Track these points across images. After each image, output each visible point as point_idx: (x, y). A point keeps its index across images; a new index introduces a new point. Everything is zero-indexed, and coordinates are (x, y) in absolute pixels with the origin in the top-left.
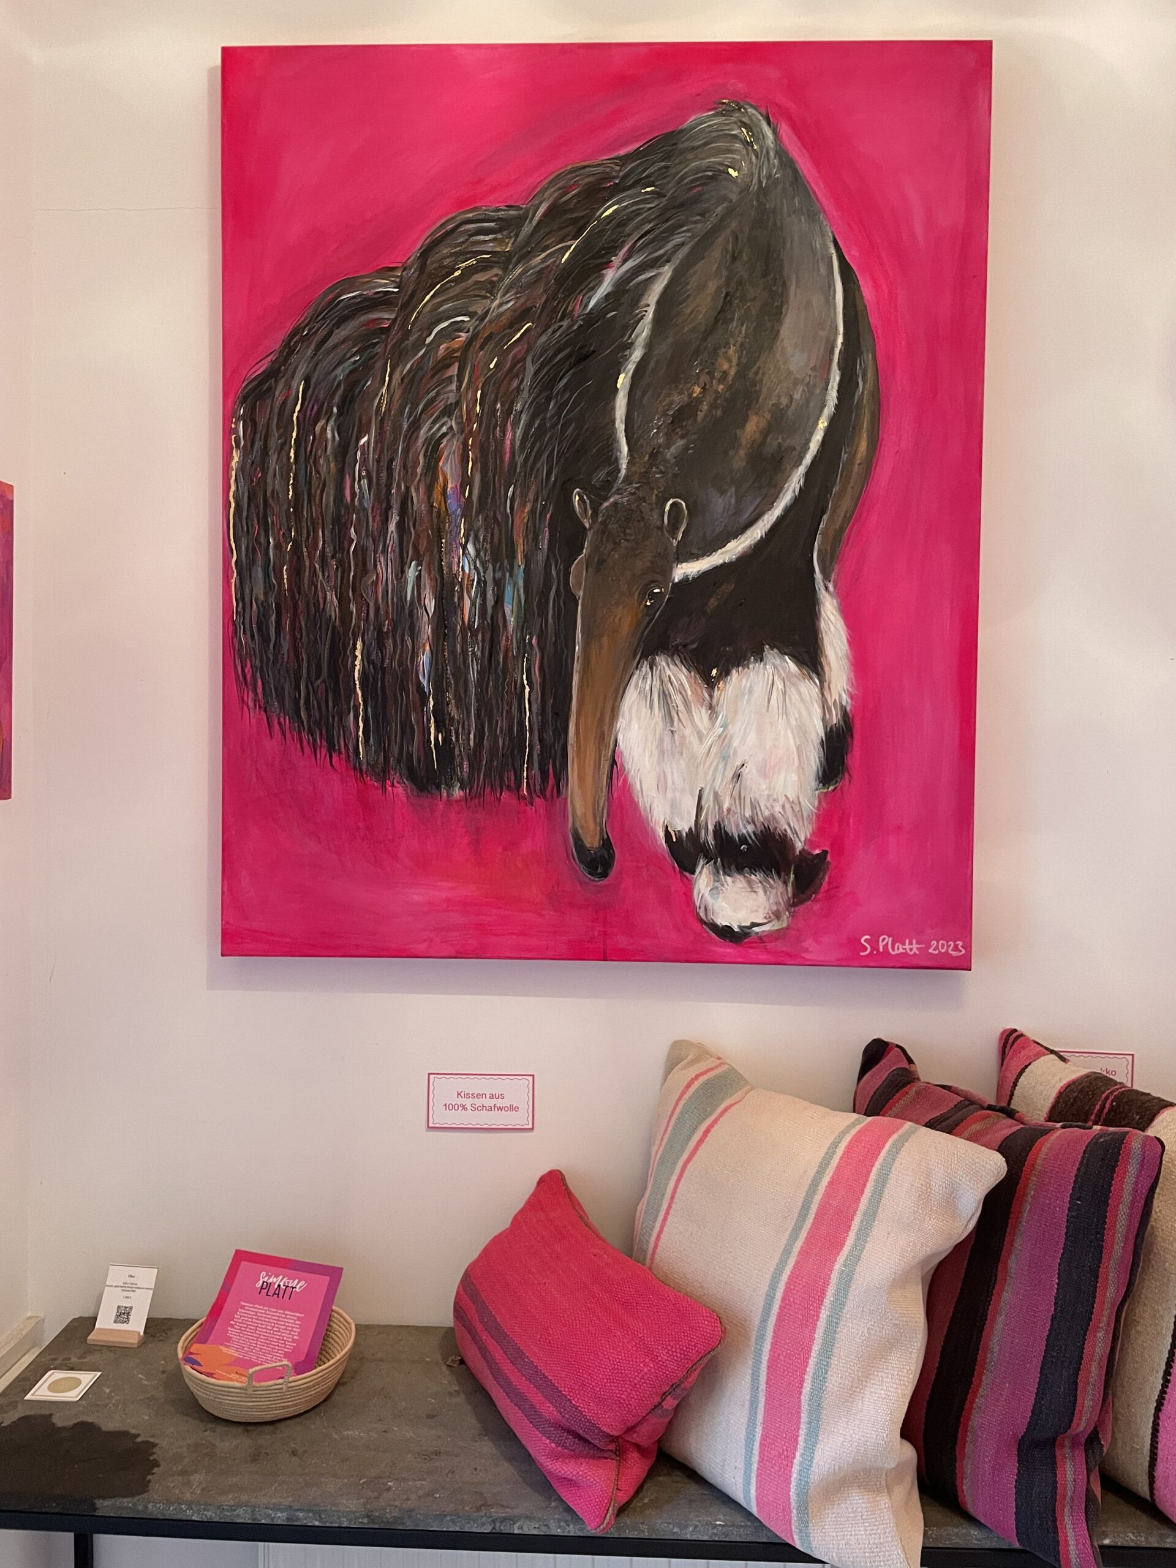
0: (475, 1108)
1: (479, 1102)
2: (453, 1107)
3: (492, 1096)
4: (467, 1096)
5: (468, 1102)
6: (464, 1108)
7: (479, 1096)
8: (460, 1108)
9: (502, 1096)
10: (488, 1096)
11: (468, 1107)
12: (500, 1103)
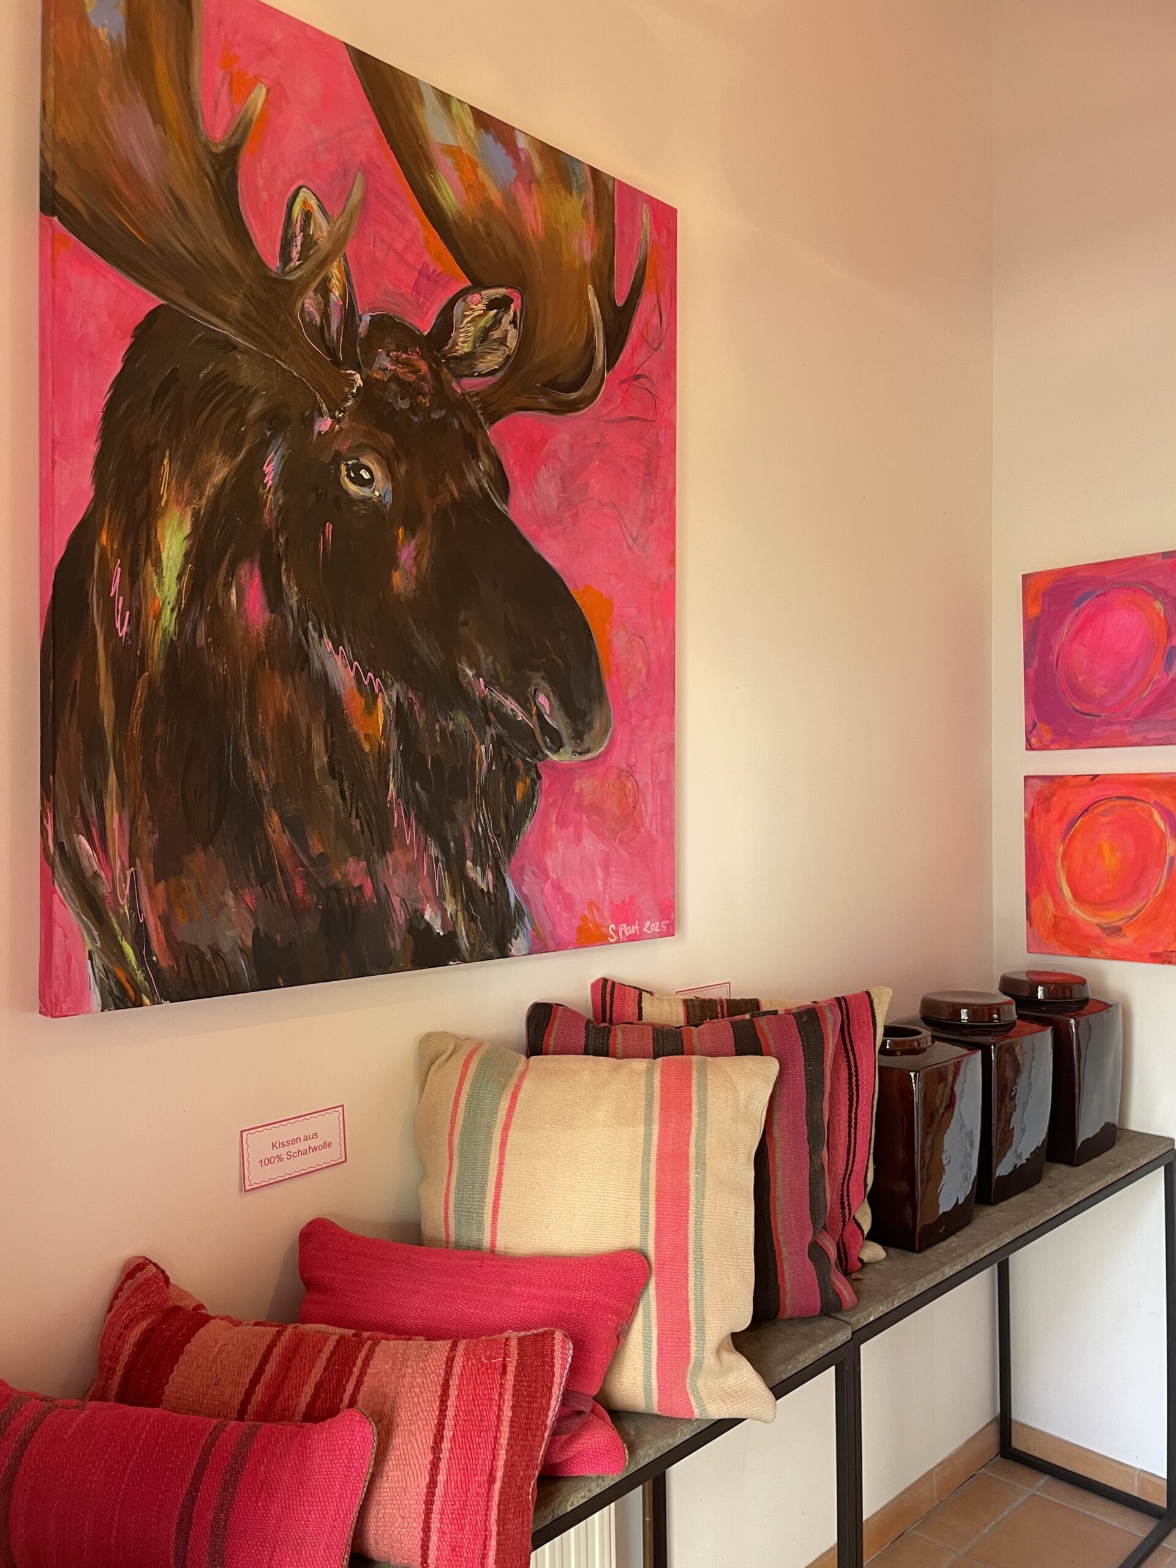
0: (290, 1156)
1: (293, 1148)
2: (270, 1161)
3: (306, 1138)
4: (282, 1145)
5: (283, 1151)
6: (280, 1158)
7: (295, 1141)
8: (276, 1160)
9: (316, 1135)
10: (302, 1139)
11: (284, 1156)
12: (313, 1143)
